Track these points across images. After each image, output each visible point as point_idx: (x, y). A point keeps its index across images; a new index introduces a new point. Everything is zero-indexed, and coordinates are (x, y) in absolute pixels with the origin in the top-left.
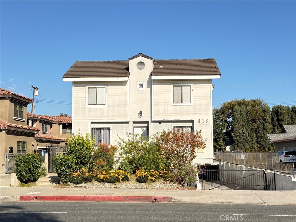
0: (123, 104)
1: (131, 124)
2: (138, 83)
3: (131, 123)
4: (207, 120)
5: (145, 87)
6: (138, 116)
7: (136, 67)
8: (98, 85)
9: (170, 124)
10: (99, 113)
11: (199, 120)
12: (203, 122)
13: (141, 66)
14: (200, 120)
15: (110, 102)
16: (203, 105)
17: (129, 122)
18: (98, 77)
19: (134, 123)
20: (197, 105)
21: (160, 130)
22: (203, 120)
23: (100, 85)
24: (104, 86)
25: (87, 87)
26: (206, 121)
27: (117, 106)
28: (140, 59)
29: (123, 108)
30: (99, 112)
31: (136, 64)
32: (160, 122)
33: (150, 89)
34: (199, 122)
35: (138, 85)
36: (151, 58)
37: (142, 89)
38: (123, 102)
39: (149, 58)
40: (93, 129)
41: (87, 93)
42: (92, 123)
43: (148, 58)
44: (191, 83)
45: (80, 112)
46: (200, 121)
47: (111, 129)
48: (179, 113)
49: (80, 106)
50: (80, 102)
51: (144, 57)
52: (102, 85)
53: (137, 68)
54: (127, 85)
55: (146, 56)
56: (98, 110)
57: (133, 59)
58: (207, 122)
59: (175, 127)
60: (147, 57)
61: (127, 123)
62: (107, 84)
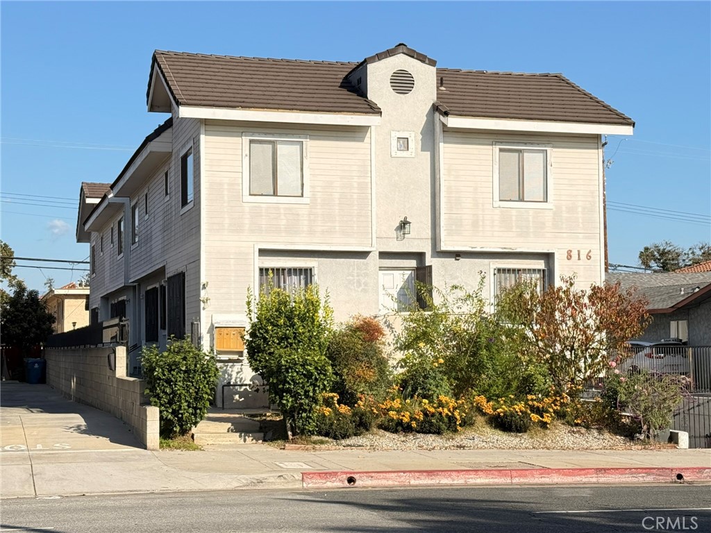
0: (355, 196)
1: (374, 258)
2: (393, 134)
3: (374, 256)
4: (590, 251)
5: (416, 149)
6: (394, 234)
7: (390, 85)
8: (280, 135)
9: (486, 261)
10: (284, 222)
11: (569, 253)
12: (579, 259)
13: (402, 83)
14: (571, 251)
15: (319, 189)
16: (580, 209)
17: (369, 252)
18: (292, 109)
19: (383, 255)
20: (564, 208)
21: (457, 278)
22: (579, 251)
23: (287, 135)
24: (300, 137)
25: (246, 139)
26: (588, 255)
27: (337, 202)
28: (401, 62)
29: (355, 208)
30: (283, 217)
31: (390, 77)
32: (457, 255)
33: (428, 154)
34: (568, 259)
35: (394, 143)
36: (432, 63)
37: (405, 154)
38: (356, 191)
39: (427, 61)
40: (264, 271)
41: (248, 157)
42: (263, 252)
43: (423, 61)
44: (548, 143)
45: (226, 216)
46: (571, 256)
47: (315, 272)
48: (514, 230)
49: (226, 198)
50: (226, 187)
51: (413, 57)
52: (293, 135)
53: (391, 89)
54: (367, 139)
55: (418, 54)
56: (282, 211)
57: (379, 60)
58: (589, 257)
59: (499, 270)
60: (422, 58)
61: (363, 255)
62: (310, 132)
